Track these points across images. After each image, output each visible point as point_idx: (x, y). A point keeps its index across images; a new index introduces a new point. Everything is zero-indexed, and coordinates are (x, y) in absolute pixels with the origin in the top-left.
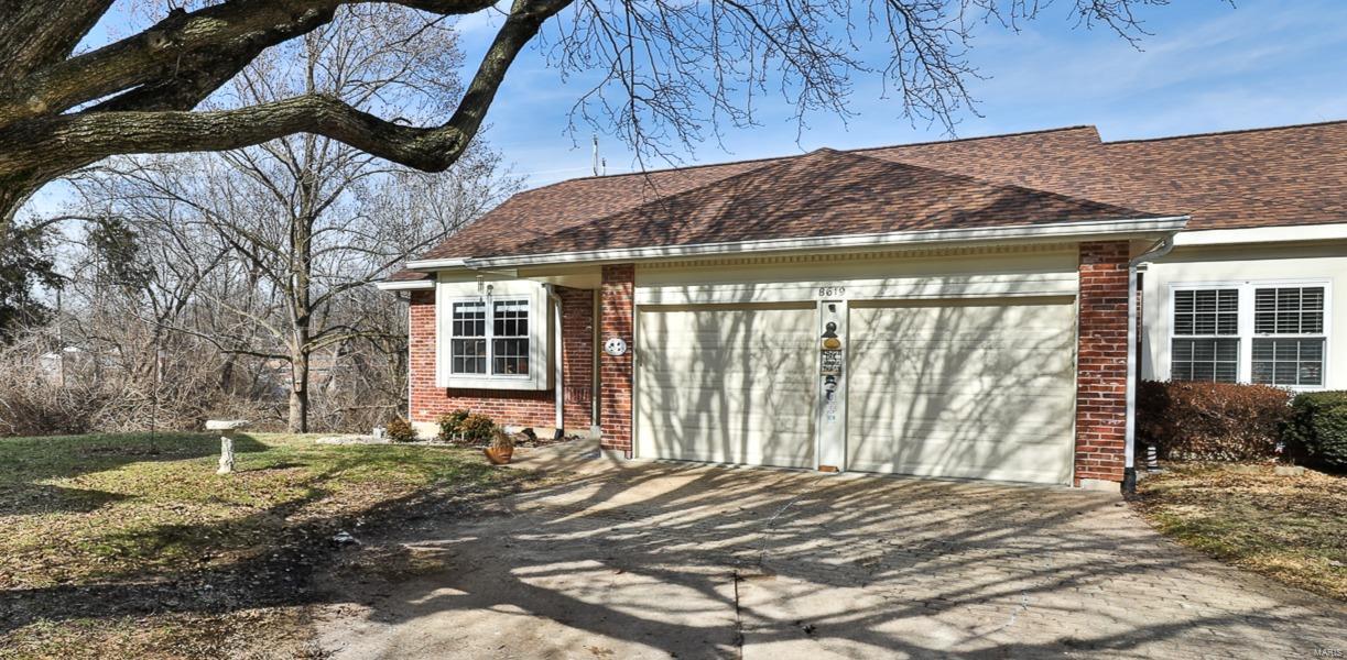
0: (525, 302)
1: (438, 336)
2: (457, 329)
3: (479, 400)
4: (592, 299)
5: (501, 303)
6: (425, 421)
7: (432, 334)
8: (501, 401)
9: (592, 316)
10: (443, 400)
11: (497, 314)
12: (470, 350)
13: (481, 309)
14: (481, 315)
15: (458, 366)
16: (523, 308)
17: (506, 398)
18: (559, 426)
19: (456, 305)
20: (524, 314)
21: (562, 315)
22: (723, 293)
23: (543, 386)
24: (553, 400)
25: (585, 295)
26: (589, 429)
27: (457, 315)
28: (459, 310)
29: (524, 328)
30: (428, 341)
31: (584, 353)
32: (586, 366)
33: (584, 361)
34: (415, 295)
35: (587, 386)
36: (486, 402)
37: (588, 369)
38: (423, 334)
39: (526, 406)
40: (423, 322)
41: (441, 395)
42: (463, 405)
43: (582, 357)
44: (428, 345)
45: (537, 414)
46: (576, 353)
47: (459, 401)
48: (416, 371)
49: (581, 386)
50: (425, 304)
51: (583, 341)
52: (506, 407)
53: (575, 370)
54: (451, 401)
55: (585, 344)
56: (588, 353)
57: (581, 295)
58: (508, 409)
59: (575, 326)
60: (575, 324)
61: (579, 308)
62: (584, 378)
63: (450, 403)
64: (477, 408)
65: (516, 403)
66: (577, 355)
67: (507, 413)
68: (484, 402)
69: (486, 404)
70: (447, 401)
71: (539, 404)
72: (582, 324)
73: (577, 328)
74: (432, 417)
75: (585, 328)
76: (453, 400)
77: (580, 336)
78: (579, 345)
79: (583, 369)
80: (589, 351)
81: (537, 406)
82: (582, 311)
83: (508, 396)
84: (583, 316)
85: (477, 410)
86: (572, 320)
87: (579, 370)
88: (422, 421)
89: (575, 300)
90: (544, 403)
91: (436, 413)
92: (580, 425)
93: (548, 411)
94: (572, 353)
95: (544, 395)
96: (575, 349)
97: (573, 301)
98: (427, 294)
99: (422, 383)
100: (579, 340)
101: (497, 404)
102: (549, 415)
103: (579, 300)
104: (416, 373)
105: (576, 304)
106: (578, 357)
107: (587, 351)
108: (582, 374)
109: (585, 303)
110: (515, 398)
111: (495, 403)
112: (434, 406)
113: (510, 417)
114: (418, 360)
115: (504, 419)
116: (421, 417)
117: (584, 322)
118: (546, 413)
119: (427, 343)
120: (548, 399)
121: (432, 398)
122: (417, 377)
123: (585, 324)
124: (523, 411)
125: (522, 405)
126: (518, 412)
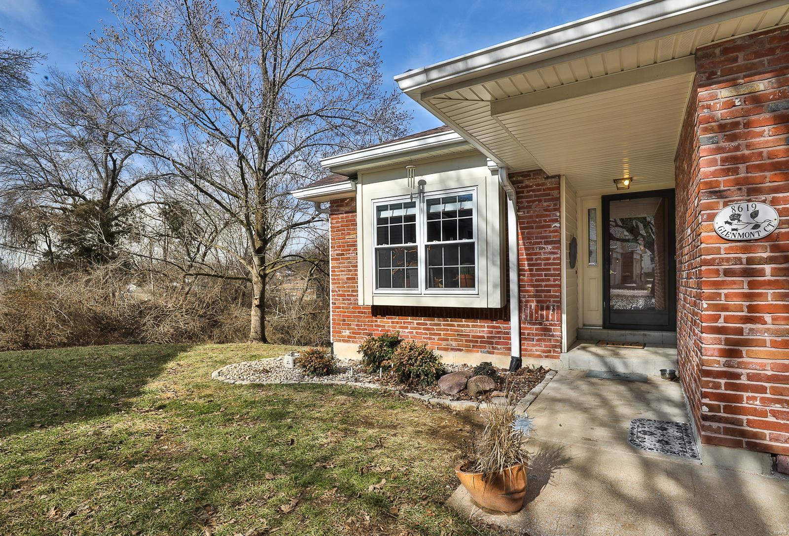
0: (469, 198)
1: (359, 247)
2: (382, 236)
3: (409, 319)
4: (559, 188)
5: (436, 202)
6: (347, 341)
7: (354, 245)
8: (436, 321)
9: (559, 210)
10: (367, 319)
11: (430, 216)
12: (398, 261)
13: (411, 212)
14: (412, 218)
15: (383, 281)
16: (467, 205)
18: (515, 353)
19: (380, 209)
20: (469, 212)
21: (517, 210)
23: (495, 302)
24: (507, 319)
25: (549, 184)
26: (558, 357)
27: (380, 221)
28: (385, 214)
29: (467, 229)
30: (349, 253)
31: (549, 259)
32: (552, 275)
33: (549, 270)
34: (335, 203)
35: (554, 301)
36: (417, 321)
37: (555, 280)
38: (344, 246)
39: (468, 326)
40: (344, 233)
41: (365, 313)
42: (391, 324)
43: (545, 264)
44: (349, 258)
45: (483, 337)
46: (536, 260)
47: (386, 320)
48: (337, 287)
49: (545, 302)
50: (346, 213)
51: (547, 243)
52: (442, 327)
53: (536, 281)
54: (376, 321)
55: (550, 247)
56: (554, 259)
57: (543, 184)
58: (444, 330)
59: (534, 225)
60: (535, 222)
61: (540, 201)
62: (549, 291)
63: (376, 323)
64: (407, 328)
65: (456, 323)
66: (539, 262)
67: (444, 335)
68: (415, 322)
69: (418, 324)
70: (372, 321)
71: (486, 325)
72: (545, 221)
73: (537, 227)
74: (355, 338)
75: (549, 226)
76: (379, 320)
77: (542, 238)
78: (541, 248)
79: (548, 280)
80: (555, 256)
81: (484, 327)
82: (545, 204)
83: (445, 314)
84: (546, 210)
85: (407, 331)
86: (531, 217)
87: (542, 280)
88: (344, 341)
89: (534, 191)
90: (495, 324)
91: (359, 334)
92: (544, 352)
93: (498, 333)
94: (531, 259)
95: (496, 315)
96: (536, 254)
97: (531, 193)
98: (346, 199)
99: (344, 300)
100: (541, 242)
101: (431, 324)
102: (500, 338)
103: (539, 190)
104: (337, 289)
105: (536, 196)
106: (540, 264)
107: (552, 256)
108: (546, 286)
109: (549, 195)
110: (455, 317)
111: (428, 322)
112: (357, 325)
113: (447, 340)
114: (339, 275)
115: (440, 342)
116: (344, 337)
117: (547, 219)
118: (496, 337)
119: (348, 256)
120: (501, 319)
121: (354, 317)
122: (339, 293)
123: (550, 221)
124: (464, 333)
125: (463, 326)
126: (458, 335)
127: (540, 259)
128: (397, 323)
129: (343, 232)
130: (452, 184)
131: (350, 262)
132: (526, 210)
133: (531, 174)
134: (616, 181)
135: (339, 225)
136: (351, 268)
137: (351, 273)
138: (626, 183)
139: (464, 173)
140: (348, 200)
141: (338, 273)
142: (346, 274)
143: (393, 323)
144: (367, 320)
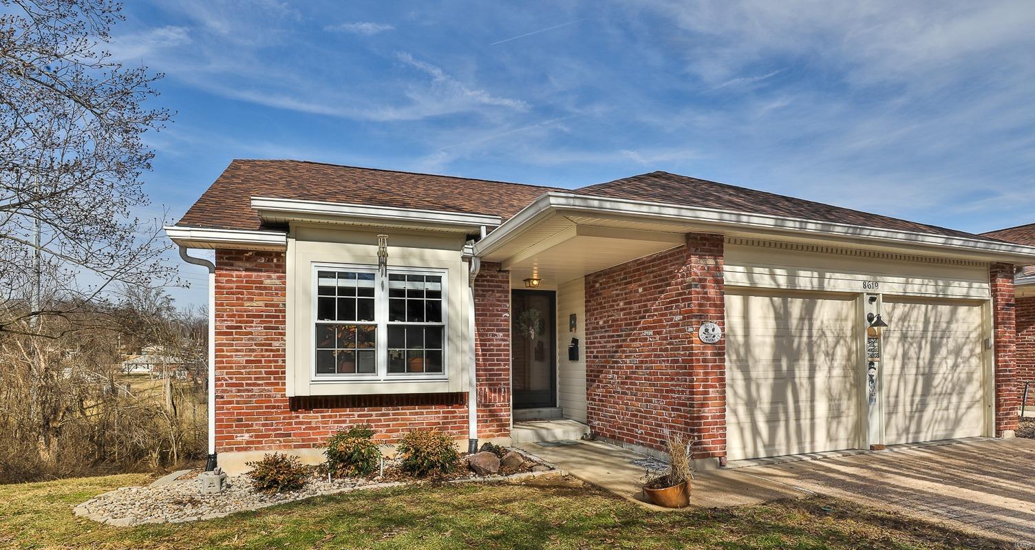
0: (438, 279)
2: (325, 309)
3: (348, 411)
4: (508, 282)
5: (399, 278)
6: (245, 449)
8: (384, 410)
10: (281, 414)
11: (393, 292)
12: (347, 340)
14: (370, 292)
15: (325, 364)
16: (435, 287)
17: (392, 405)
18: (473, 435)
19: (323, 276)
20: (438, 294)
22: (806, 280)
24: (465, 403)
25: (501, 276)
26: (508, 435)
27: (325, 290)
28: (329, 283)
29: (435, 311)
30: (252, 327)
31: (500, 345)
32: (502, 360)
33: (500, 355)
34: (225, 254)
35: (504, 384)
36: (358, 413)
37: (505, 365)
38: (240, 316)
39: (422, 413)
40: (242, 299)
41: (278, 407)
42: (320, 420)
43: (497, 350)
44: (251, 333)
45: (439, 423)
46: (490, 345)
47: (312, 414)
48: (227, 373)
49: (497, 385)
50: (246, 270)
51: (498, 331)
52: (391, 417)
53: (489, 366)
54: (298, 417)
55: (501, 334)
56: (505, 346)
57: (496, 276)
58: (394, 420)
59: (488, 313)
60: (489, 310)
61: (493, 291)
62: (500, 375)
63: (297, 420)
64: (344, 422)
65: (408, 412)
66: (492, 347)
67: (393, 425)
68: (356, 414)
69: (359, 416)
70: (290, 418)
71: (441, 410)
72: (497, 310)
73: (491, 315)
74: (260, 442)
75: (501, 315)
76: (301, 415)
77: (495, 325)
78: (494, 335)
79: (500, 365)
80: (505, 343)
81: (439, 413)
82: (498, 295)
83: (395, 402)
84: (498, 301)
85: (344, 425)
86: (485, 305)
87: (495, 365)
88: (239, 449)
89: (488, 281)
90: (450, 409)
91: (268, 436)
92: (497, 431)
93: (454, 417)
94: (485, 345)
95: (452, 400)
96: (489, 340)
97: (485, 283)
98: (247, 251)
99: (239, 391)
100: (493, 329)
101: (377, 415)
102: (455, 423)
103: (492, 281)
104: (226, 377)
105: (489, 286)
106: (492, 350)
107: (503, 343)
108: (498, 370)
109: (500, 287)
110: (407, 405)
111: (374, 413)
112: (264, 425)
113: (398, 431)
114: (231, 356)
115: (389, 434)
116: (240, 443)
117: (499, 309)
118: (452, 422)
119: (249, 330)
120: (457, 403)
121: (259, 414)
122: (230, 381)
123: (502, 311)
124: (417, 422)
125: (417, 414)
126: (410, 424)
127: (493, 345)
128: (330, 417)
129: (240, 296)
130: (416, 262)
131: (252, 339)
132: (481, 298)
133: (486, 265)
134: (529, 280)
135: (234, 285)
136: (255, 347)
137: (255, 354)
138: (535, 282)
139: (428, 252)
140: (251, 253)
141: (229, 354)
142: (245, 355)
143: (323, 417)
144: (282, 416)
